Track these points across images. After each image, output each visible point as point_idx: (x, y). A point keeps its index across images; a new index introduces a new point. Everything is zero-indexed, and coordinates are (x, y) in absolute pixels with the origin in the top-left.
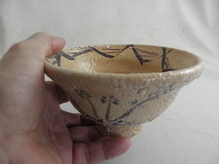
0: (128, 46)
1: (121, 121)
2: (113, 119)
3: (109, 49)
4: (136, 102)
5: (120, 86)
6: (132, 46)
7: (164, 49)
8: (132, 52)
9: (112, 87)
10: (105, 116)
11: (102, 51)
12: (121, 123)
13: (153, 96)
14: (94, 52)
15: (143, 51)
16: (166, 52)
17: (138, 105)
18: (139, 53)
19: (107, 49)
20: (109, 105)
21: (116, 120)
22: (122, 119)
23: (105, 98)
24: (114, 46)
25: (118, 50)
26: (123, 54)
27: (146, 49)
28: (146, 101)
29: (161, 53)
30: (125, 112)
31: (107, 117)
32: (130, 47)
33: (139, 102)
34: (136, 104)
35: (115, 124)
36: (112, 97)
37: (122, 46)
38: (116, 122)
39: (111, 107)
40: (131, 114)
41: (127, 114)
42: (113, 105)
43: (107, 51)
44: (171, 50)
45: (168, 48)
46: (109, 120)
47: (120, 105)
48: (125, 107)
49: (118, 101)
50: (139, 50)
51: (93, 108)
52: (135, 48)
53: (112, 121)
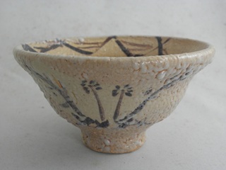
0: (109, 39)
1: (131, 120)
2: (123, 117)
3: (84, 43)
4: (151, 91)
6: (115, 37)
7: (159, 39)
8: (117, 45)
10: (113, 114)
11: (76, 46)
12: (131, 123)
13: (169, 82)
14: (64, 47)
15: (131, 44)
16: (162, 42)
17: (152, 95)
18: (126, 46)
19: (81, 43)
20: (121, 98)
21: (126, 118)
22: (135, 116)
23: (118, 87)
24: (91, 39)
25: (97, 43)
26: (105, 48)
27: (134, 41)
28: (161, 89)
29: (156, 44)
30: (138, 105)
31: (116, 114)
32: (113, 40)
33: (153, 91)
34: (150, 94)
35: (124, 124)
36: (127, 86)
37: (101, 38)
38: (124, 122)
39: (123, 100)
40: (144, 108)
41: (140, 108)
42: (125, 96)
43: (82, 45)
44: (168, 40)
45: (165, 38)
46: (117, 120)
47: (133, 96)
48: (138, 98)
49: (132, 91)
50: (125, 42)
51: (99, 105)
52: (120, 40)
53: (121, 120)
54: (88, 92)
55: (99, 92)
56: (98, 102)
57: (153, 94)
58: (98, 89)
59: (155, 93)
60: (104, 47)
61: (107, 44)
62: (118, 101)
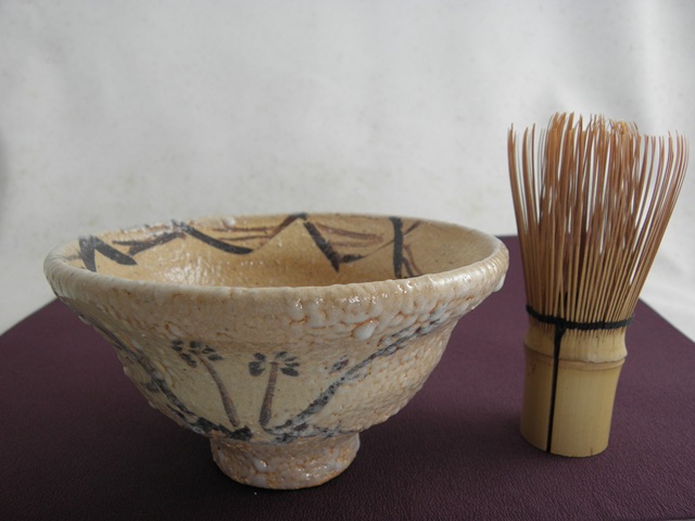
0: (290, 219)
1: (303, 427)
2: (281, 422)
3: (235, 229)
4: (345, 363)
5: (306, 318)
6: (303, 216)
7: (397, 223)
8: (306, 234)
9: (286, 321)
10: (257, 416)
11: (216, 236)
12: (303, 433)
13: (388, 342)
14: (190, 238)
15: (337, 232)
16: (404, 230)
17: (350, 373)
18: (326, 236)
19: (227, 228)
20: (272, 380)
21: (289, 423)
22: (311, 420)
23: (261, 357)
24: (249, 220)
25: (264, 229)
26: (280, 240)
27: (344, 226)
28: (372, 357)
29: (390, 234)
30: (316, 396)
31: (265, 416)
32: (299, 222)
33: (352, 363)
34: (343, 372)
35: (286, 436)
36: (282, 354)
37: (273, 218)
38: (287, 430)
39: (278, 385)
40: (333, 401)
41: (323, 401)
42: (282, 377)
43: (231, 234)
44: (416, 224)
45: (408, 220)
46: (268, 426)
47: (301, 376)
48: (315, 380)
49: (297, 365)
50: (325, 228)
51: (222, 394)
52: (313, 222)
53: (278, 428)
54: (192, 364)
55: (217, 366)
56: (220, 386)
57: (353, 370)
58: (213, 358)
59: (358, 367)
60: (278, 237)
61: (285, 231)
62: (265, 386)
